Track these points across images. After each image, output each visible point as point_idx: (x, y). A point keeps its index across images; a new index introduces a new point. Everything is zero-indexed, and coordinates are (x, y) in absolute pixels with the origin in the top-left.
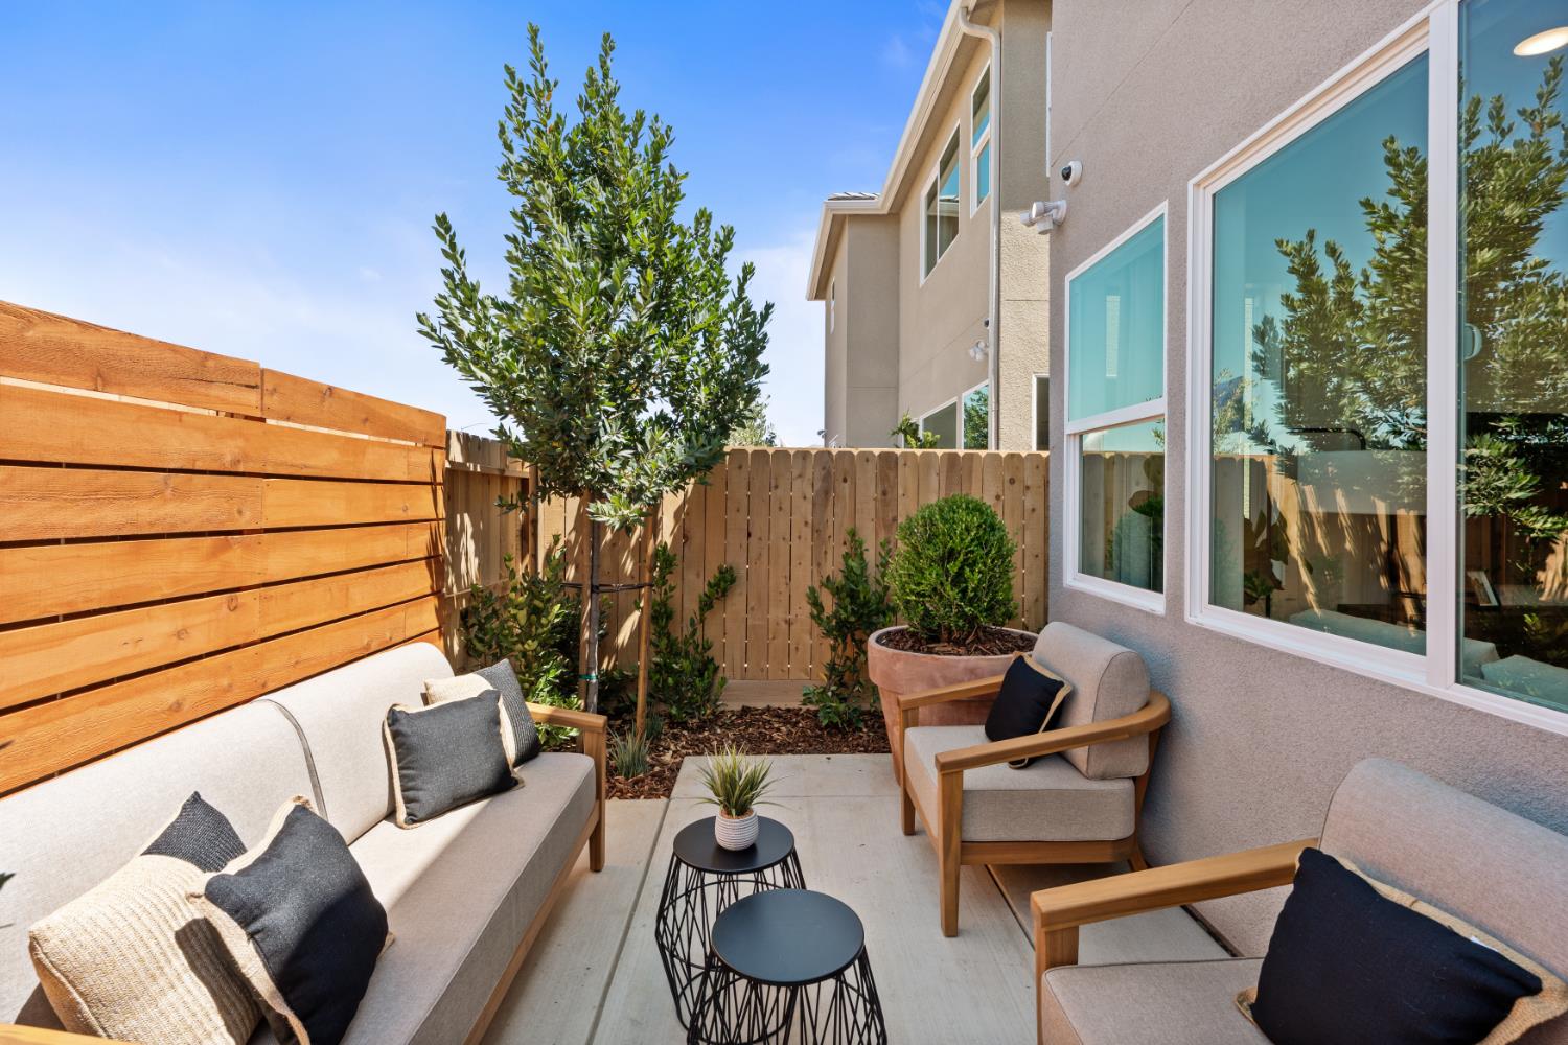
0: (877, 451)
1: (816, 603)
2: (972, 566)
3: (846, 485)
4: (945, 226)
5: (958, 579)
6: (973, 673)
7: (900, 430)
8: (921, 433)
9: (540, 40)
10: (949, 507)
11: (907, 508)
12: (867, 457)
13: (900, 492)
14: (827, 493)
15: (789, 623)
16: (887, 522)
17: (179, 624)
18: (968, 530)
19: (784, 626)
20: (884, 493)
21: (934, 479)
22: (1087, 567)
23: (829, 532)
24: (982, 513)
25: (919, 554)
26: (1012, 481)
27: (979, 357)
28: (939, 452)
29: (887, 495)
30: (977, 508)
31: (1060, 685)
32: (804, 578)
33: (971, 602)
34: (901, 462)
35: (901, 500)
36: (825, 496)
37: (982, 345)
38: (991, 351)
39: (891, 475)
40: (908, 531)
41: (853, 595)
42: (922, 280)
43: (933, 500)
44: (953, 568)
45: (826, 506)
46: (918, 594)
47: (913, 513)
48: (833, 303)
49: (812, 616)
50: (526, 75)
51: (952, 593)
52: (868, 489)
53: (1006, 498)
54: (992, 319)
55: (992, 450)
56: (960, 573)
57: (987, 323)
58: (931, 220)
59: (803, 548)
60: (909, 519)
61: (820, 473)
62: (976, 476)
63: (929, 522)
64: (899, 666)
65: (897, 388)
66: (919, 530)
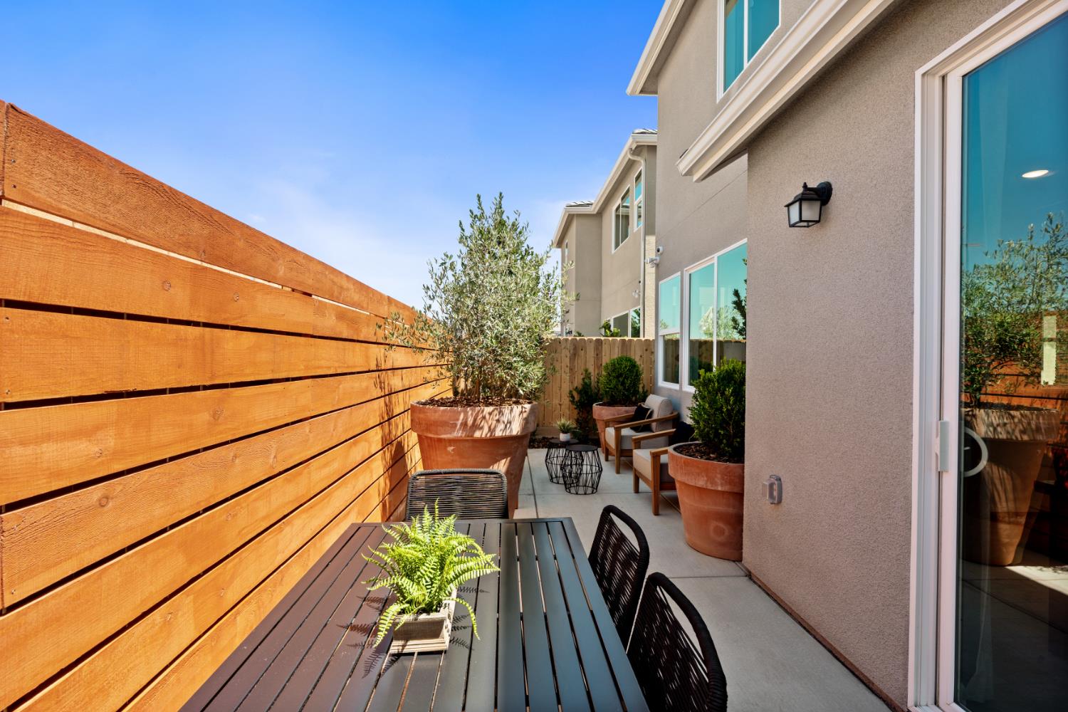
0: (594, 338)
1: (572, 397)
2: (627, 379)
3: (583, 351)
4: (624, 220)
5: (623, 384)
6: (627, 412)
7: (603, 327)
8: (612, 329)
9: (481, 199)
10: (620, 359)
11: (606, 360)
12: (590, 341)
13: (603, 354)
14: (575, 355)
15: (560, 405)
16: (598, 366)
18: (626, 367)
19: (558, 406)
20: (597, 355)
21: (616, 349)
22: (666, 379)
23: (576, 369)
24: (631, 361)
25: (610, 375)
26: (646, 350)
27: (637, 296)
28: (619, 339)
29: (598, 355)
30: (630, 360)
31: (648, 409)
32: (566, 388)
33: (627, 390)
34: (603, 343)
35: (603, 357)
36: (574, 355)
37: (637, 292)
38: (641, 294)
39: (600, 348)
40: (606, 367)
41: (586, 393)
42: (613, 251)
43: (616, 356)
44: (621, 379)
45: (575, 359)
46: (610, 388)
47: (608, 362)
48: (566, 250)
49: (571, 401)
50: (477, 212)
51: (620, 387)
52: (591, 352)
53: (644, 356)
54: (642, 280)
55: (641, 338)
56: (624, 380)
57: (640, 282)
58: (617, 216)
59: (566, 377)
60: (607, 364)
61: (572, 348)
62: (633, 348)
63: (613, 365)
64: (603, 411)
65: (600, 301)
66: (610, 367)
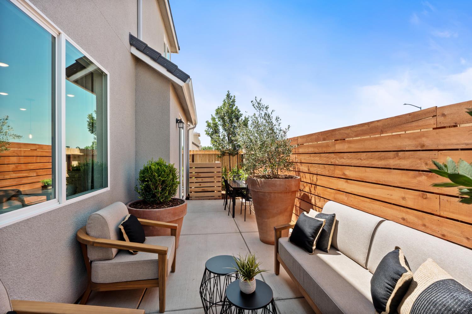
17: (403, 195)
